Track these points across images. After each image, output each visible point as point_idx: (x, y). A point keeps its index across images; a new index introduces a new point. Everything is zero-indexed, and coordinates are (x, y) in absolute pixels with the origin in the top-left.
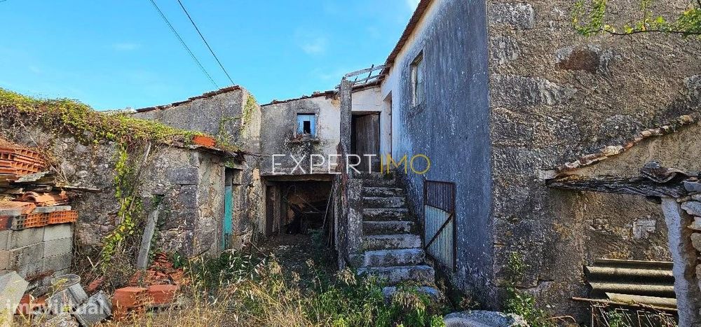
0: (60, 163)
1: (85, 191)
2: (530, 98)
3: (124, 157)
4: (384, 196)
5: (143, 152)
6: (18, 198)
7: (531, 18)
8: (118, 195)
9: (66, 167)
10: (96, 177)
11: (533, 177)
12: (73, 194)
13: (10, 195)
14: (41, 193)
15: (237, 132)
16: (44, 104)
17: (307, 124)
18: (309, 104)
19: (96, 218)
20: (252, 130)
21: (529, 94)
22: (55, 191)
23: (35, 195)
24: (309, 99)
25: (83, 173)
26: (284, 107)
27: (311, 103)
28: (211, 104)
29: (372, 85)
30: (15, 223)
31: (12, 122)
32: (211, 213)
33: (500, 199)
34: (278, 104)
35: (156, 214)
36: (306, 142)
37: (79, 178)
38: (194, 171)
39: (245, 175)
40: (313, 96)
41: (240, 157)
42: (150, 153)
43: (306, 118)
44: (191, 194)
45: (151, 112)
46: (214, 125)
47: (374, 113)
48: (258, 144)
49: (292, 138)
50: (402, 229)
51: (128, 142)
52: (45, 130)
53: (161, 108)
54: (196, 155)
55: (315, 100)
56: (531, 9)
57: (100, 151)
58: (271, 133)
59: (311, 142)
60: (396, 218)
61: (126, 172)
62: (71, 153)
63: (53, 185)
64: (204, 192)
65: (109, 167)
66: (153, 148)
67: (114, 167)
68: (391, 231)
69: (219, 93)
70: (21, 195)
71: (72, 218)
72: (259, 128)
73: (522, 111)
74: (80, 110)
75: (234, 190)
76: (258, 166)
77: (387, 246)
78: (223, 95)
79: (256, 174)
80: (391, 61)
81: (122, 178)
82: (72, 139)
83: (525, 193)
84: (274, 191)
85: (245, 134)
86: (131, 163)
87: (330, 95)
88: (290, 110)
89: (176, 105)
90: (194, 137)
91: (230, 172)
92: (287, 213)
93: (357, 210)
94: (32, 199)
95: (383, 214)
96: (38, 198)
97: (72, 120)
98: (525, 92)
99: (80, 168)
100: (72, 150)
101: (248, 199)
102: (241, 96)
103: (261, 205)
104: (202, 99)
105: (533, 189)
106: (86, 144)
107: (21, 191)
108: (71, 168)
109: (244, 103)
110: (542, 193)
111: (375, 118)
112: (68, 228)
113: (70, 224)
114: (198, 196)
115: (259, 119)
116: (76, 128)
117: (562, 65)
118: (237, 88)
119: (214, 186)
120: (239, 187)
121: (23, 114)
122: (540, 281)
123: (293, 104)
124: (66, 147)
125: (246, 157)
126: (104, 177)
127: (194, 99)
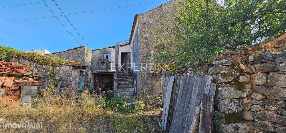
0: (33, 70)
1: (40, 77)
2: (148, 55)
3: (51, 68)
4: (127, 78)
5: (57, 67)
6: (24, 79)
7: (149, 38)
8: (50, 78)
9: (35, 71)
10: (43, 74)
11: (148, 72)
12: (37, 78)
13: (22, 78)
14: (29, 78)
15: (83, 60)
16: (28, 54)
17: (107, 57)
18: (107, 50)
19: (43, 85)
20: (88, 59)
21: (148, 54)
22: (33, 77)
23: (28, 78)
24: (107, 49)
25: (40, 72)
26: (99, 52)
27: (108, 50)
28: (75, 51)
29: (128, 44)
30: (28, 84)
31: (20, 59)
32: (76, 83)
33: (141, 77)
34: (97, 50)
35: (60, 83)
36: (107, 62)
37: (38, 74)
38: (71, 72)
39: (86, 73)
40: (109, 48)
41: (84, 67)
42: (59, 67)
43: (107, 55)
44: (70, 78)
45: (56, 54)
46: (76, 58)
47: (128, 53)
48: (91, 63)
49: (102, 61)
50: (130, 87)
51: (53, 64)
52: (29, 61)
53: (59, 52)
54: (71, 67)
55: (109, 49)
56: (149, 36)
57: (44, 66)
58: (95, 60)
59: (108, 62)
60: (129, 84)
61: (52, 72)
62: (36, 67)
63: (33, 76)
64: (74, 77)
65: (47, 71)
66: (59, 66)
67: (49, 71)
68: (127, 87)
69: (78, 48)
70: (24, 78)
71: (38, 84)
72: (91, 58)
73: (146, 58)
74: (38, 55)
75: (82, 77)
76: (90, 70)
77: (125, 91)
78: (79, 48)
79: (90, 72)
80: (131, 38)
81: (51, 74)
82: (36, 63)
83: (147, 76)
84: (97, 78)
85: (86, 61)
86: (53, 70)
87: (114, 47)
88: (101, 52)
89: (64, 51)
90: (71, 62)
91: (81, 72)
92: (102, 86)
93: (116, 81)
94: (28, 79)
95: (126, 83)
96: (29, 79)
97: (36, 58)
98: (147, 54)
99: (39, 71)
100: (36, 66)
101: (87, 80)
102: (85, 49)
103: (92, 82)
104: (72, 50)
105: (149, 75)
106: (40, 65)
107: (25, 77)
108: (36, 71)
109: (86, 51)
110: (151, 76)
111: (129, 54)
112: (37, 87)
113: (37, 86)
114: (72, 79)
115: (91, 55)
116: (38, 60)
117: (156, 48)
118: (83, 46)
119: (76, 76)
120: (84, 76)
121: (23, 57)
122: (150, 95)
123: (102, 50)
124: (35, 65)
125: (86, 67)
126: (46, 73)
127: (70, 50)
